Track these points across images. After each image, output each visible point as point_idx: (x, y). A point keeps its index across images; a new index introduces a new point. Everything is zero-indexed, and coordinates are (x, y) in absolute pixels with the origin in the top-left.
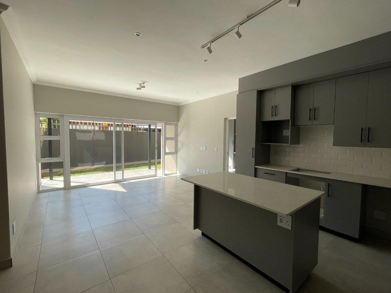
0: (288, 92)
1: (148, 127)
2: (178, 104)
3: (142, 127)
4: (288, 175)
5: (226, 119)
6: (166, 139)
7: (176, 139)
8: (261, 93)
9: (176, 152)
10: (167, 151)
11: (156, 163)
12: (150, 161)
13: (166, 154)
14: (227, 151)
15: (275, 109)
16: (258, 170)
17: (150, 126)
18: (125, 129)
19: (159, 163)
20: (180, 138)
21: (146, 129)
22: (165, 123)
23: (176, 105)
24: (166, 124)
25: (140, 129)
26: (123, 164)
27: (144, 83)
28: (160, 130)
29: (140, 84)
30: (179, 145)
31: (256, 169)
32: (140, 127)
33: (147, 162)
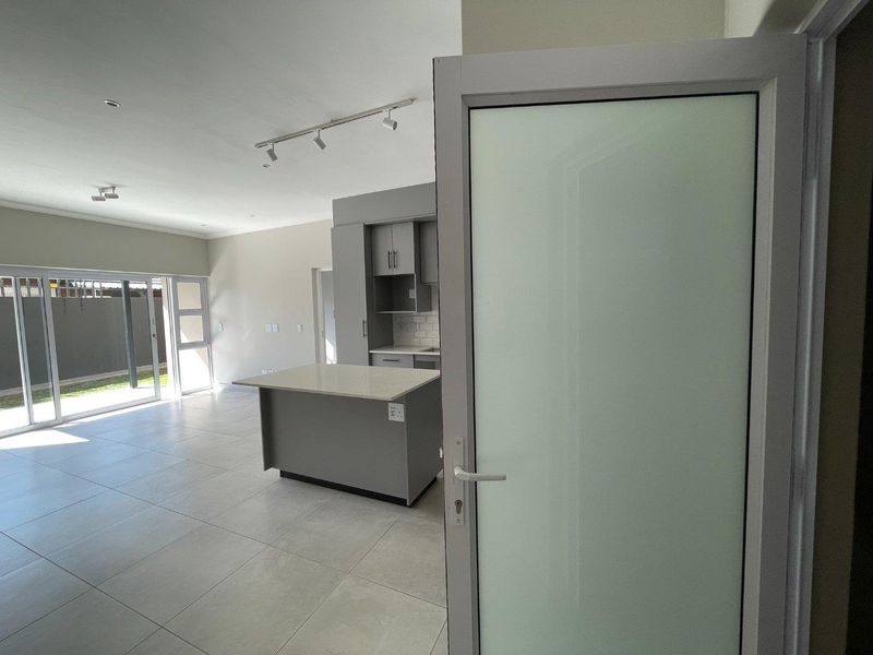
0: (410, 230)
1: (119, 286)
2: (205, 234)
3: (97, 285)
4: (418, 359)
5: (314, 270)
6: (179, 313)
7: (205, 312)
8: (370, 230)
9: (208, 340)
10: (184, 340)
11: (156, 372)
12: (134, 370)
13: (181, 346)
14: (321, 329)
15: (393, 255)
16: (374, 358)
17: (126, 284)
18: (24, 291)
19: (164, 371)
20: (217, 310)
21: (114, 293)
22: (174, 278)
23: (201, 237)
24: (176, 279)
25: (89, 292)
26: (56, 383)
27: (114, 188)
28: (158, 293)
29: (103, 190)
30: (215, 324)
31: (370, 355)
32: (89, 285)
33: (126, 372)
